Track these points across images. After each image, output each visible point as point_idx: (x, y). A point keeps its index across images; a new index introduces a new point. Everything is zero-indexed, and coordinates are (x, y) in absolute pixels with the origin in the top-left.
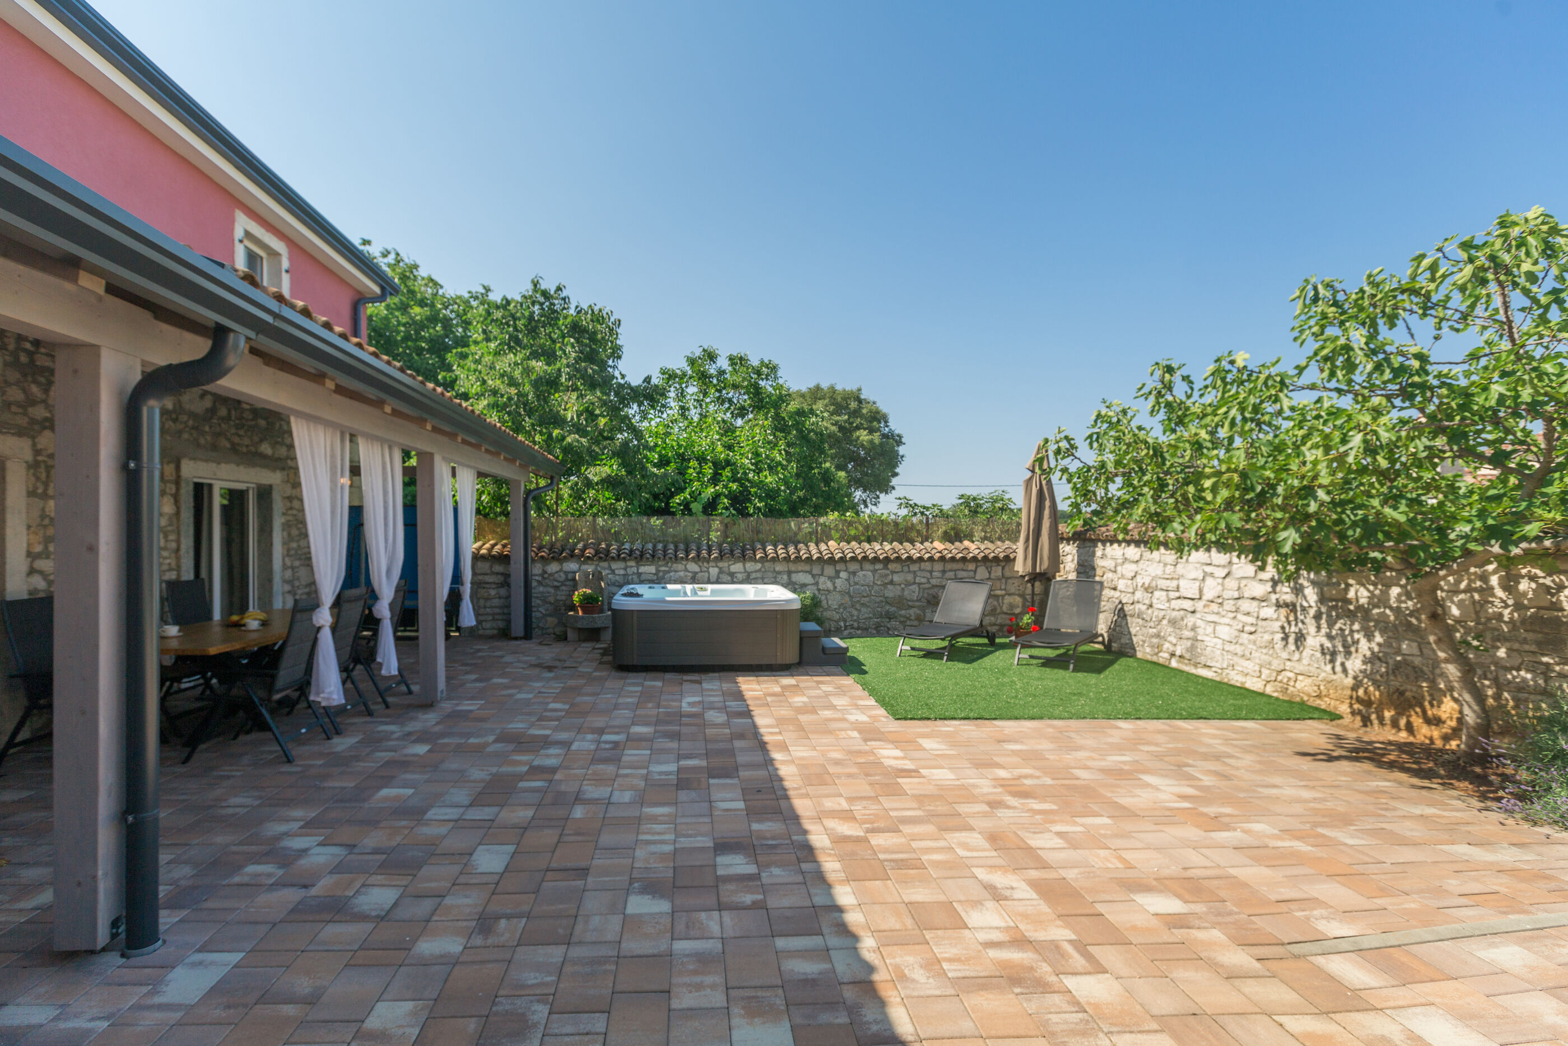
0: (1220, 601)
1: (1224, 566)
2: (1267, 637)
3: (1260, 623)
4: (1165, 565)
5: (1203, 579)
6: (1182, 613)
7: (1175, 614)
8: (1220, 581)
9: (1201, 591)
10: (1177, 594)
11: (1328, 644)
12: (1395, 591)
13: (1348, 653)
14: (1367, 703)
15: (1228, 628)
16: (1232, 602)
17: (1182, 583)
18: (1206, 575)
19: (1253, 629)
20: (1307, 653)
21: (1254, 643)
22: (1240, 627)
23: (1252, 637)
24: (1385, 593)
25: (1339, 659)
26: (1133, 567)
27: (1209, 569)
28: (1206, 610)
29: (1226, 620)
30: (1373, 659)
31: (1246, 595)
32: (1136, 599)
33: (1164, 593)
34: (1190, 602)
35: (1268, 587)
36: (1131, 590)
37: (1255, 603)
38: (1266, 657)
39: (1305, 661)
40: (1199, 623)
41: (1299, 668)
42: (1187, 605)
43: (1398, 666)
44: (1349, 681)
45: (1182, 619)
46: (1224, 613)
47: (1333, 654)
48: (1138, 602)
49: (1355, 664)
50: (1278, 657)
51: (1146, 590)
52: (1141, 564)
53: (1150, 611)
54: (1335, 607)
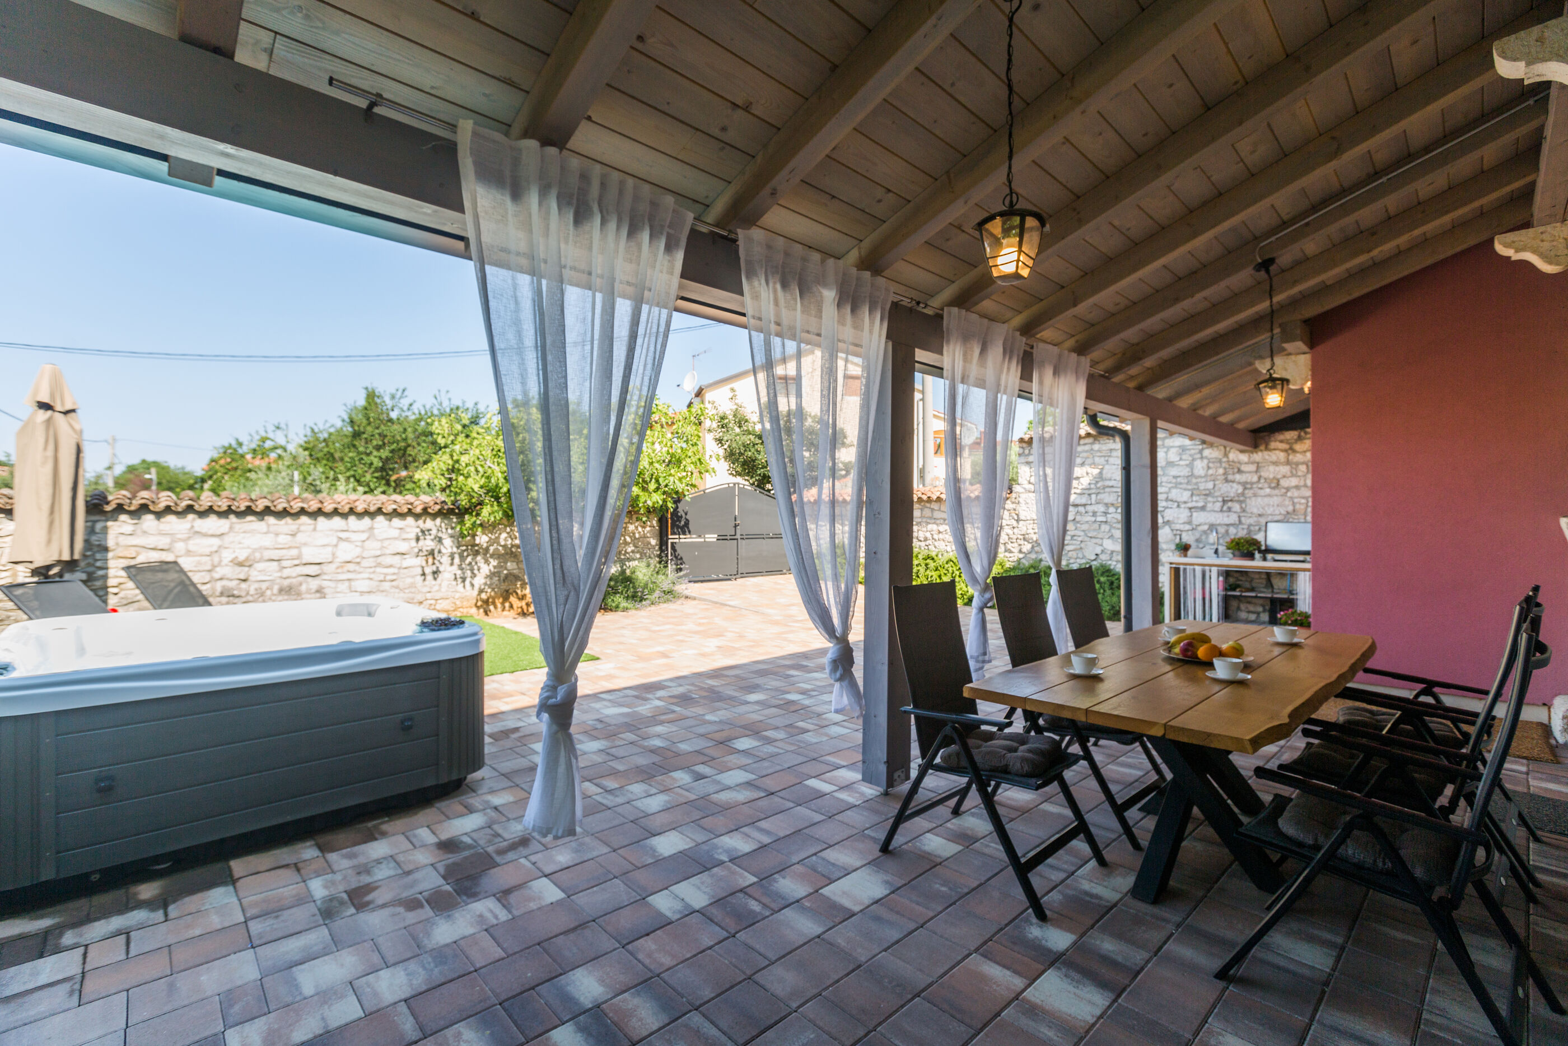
0: (358, 560)
1: (363, 532)
2: (409, 580)
3: (402, 571)
4: (277, 535)
5: (336, 546)
6: (301, 579)
7: (286, 583)
8: (359, 544)
9: (333, 554)
10: (296, 562)
11: (459, 572)
12: (504, 535)
13: (474, 576)
14: (486, 602)
15: (367, 582)
16: (371, 560)
17: (305, 550)
18: (340, 539)
19: (394, 577)
20: (445, 584)
21: (397, 587)
22: (382, 578)
23: (394, 583)
24: (498, 538)
25: (467, 582)
26: (215, 542)
27: (343, 535)
28: (339, 570)
29: (366, 575)
30: (491, 575)
31: (388, 552)
32: (217, 576)
33: (275, 564)
34: (317, 567)
35: (413, 543)
36: (209, 568)
37: (398, 557)
38: (410, 595)
39: (443, 590)
40: (325, 584)
41: (438, 595)
42: (312, 570)
43: (507, 577)
44: (476, 592)
45: (301, 584)
46: (362, 570)
47: (464, 580)
48: (221, 579)
49: (480, 581)
50: (420, 592)
51: (241, 564)
52: (227, 539)
53: (244, 585)
54: (467, 550)
